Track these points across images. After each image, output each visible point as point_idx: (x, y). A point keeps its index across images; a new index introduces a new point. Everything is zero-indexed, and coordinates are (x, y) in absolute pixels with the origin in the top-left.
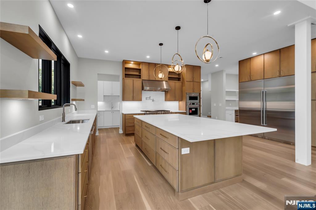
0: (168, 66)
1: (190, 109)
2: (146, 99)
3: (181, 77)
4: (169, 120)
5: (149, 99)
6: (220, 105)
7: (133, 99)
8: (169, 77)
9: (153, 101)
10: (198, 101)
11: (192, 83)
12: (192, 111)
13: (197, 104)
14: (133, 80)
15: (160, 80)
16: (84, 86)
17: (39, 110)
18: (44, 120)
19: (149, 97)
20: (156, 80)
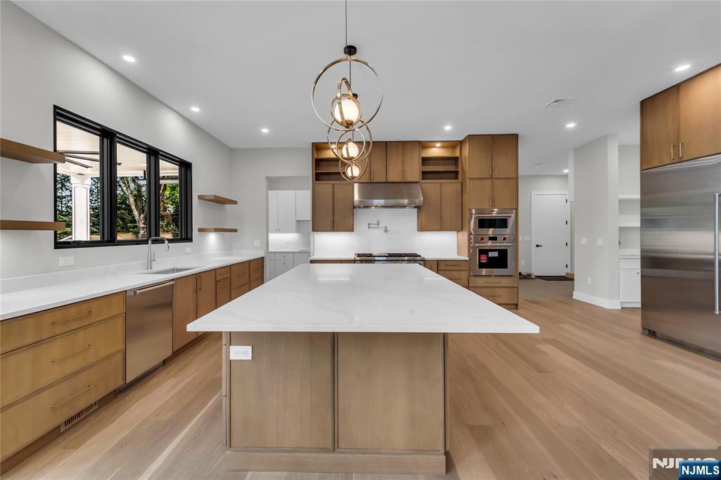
0: (423, 145)
1: (483, 252)
2: (369, 228)
3: (459, 170)
4: (426, 279)
5: (376, 226)
6: (600, 242)
7: (334, 228)
8: (424, 173)
9: (386, 231)
10: (507, 231)
11: (488, 183)
12: (488, 258)
13: (505, 239)
14: (333, 185)
15: (398, 180)
16: (235, 203)
17: (56, 247)
18: (72, 266)
19: (376, 223)
20: (389, 183)
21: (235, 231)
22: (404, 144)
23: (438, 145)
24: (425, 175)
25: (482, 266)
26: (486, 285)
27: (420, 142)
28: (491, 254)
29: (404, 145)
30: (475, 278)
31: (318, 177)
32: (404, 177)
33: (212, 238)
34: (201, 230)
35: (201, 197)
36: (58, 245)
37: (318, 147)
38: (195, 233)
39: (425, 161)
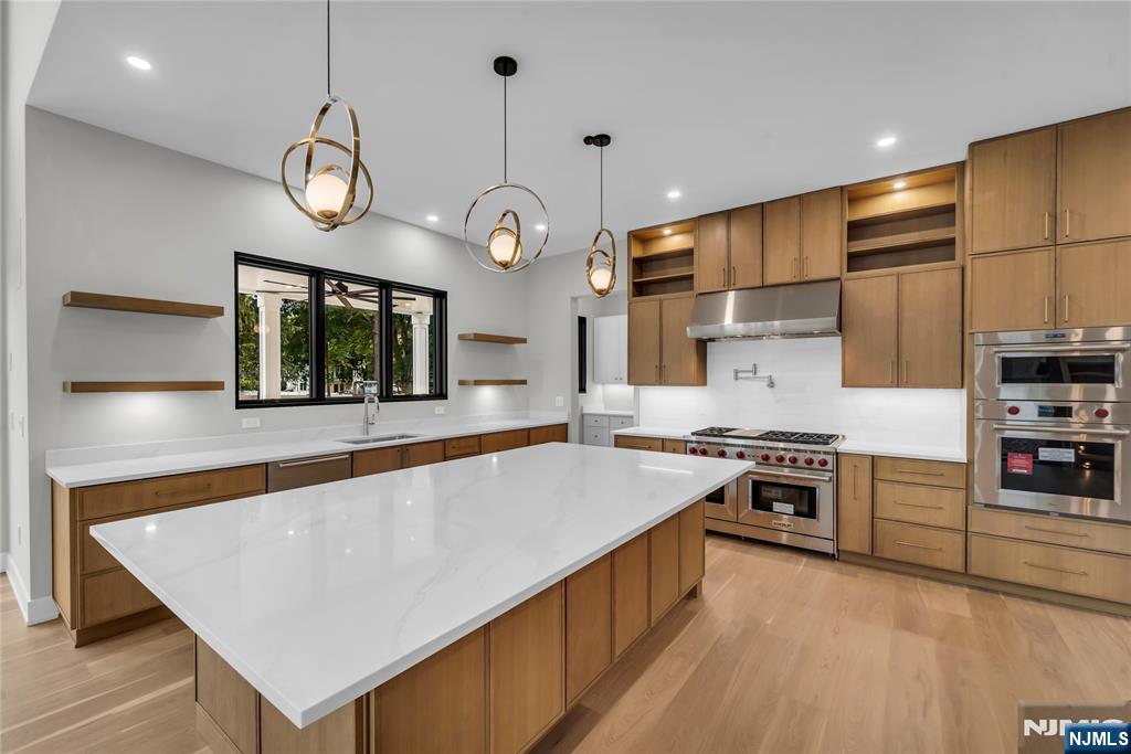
0: (853, 194)
1: (1018, 445)
2: (736, 378)
3: (958, 235)
5: (751, 375)
7: (661, 379)
8: (852, 256)
9: (771, 384)
10: (1115, 393)
11: (1041, 259)
12: (1037, 462)
13: (1102, 414)
14: (661, 301)
15: (787, 279)
16: (524, 341)
17: (237, 407)
18: (258, 428)
19: (751, 368)
20: (767, 287)
21: (524, 382)
22: (802, 200)
23: (899, 184)
24: (855, 261)
25: (1010, 481)
26: (1026, 536)
27: (842, 188)
28: (1045, 454)
29: (801, 203)
30: (988, 513)
31: (639, 289)
32: (801, 270)
33: (487, 394)
34: (462, 383)
35: (462, 337)
36: (240, 405)
37: (641, 237)
38: (452, 387)
39: (856, 229)
